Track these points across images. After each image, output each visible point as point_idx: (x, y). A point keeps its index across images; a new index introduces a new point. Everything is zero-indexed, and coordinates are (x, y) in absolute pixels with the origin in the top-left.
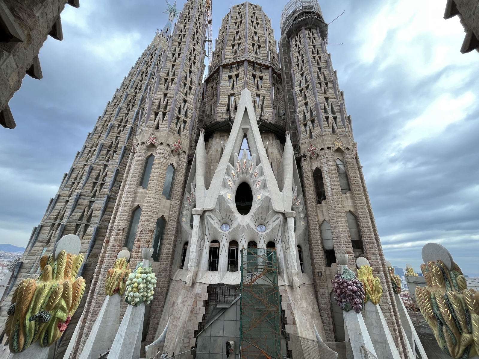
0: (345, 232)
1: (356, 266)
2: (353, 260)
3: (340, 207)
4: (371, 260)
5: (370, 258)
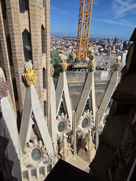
0: (19, 46)
1: (24, 67)
2: (22, 64)
4: (34, 64)
5: (34, 62)
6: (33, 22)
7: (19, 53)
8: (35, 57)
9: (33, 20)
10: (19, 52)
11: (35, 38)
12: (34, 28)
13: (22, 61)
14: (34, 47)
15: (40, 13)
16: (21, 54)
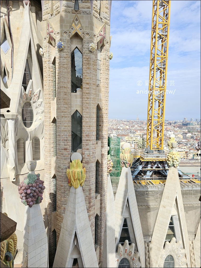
0: (66, 131)
1: (70, 160)
2: (68, 155)
3: (65, 108)
4: (84, 154)
5: (84, 153)
6: (87, 101)
7: (65, 141)
8: (86, 145)
9: (86, 99)
10: (66, 139)
11: (88, 120)
12: (88, 108)
13: (68, 151)
14: (85, 132)
15: (95, 91)
16: (68, 141)
